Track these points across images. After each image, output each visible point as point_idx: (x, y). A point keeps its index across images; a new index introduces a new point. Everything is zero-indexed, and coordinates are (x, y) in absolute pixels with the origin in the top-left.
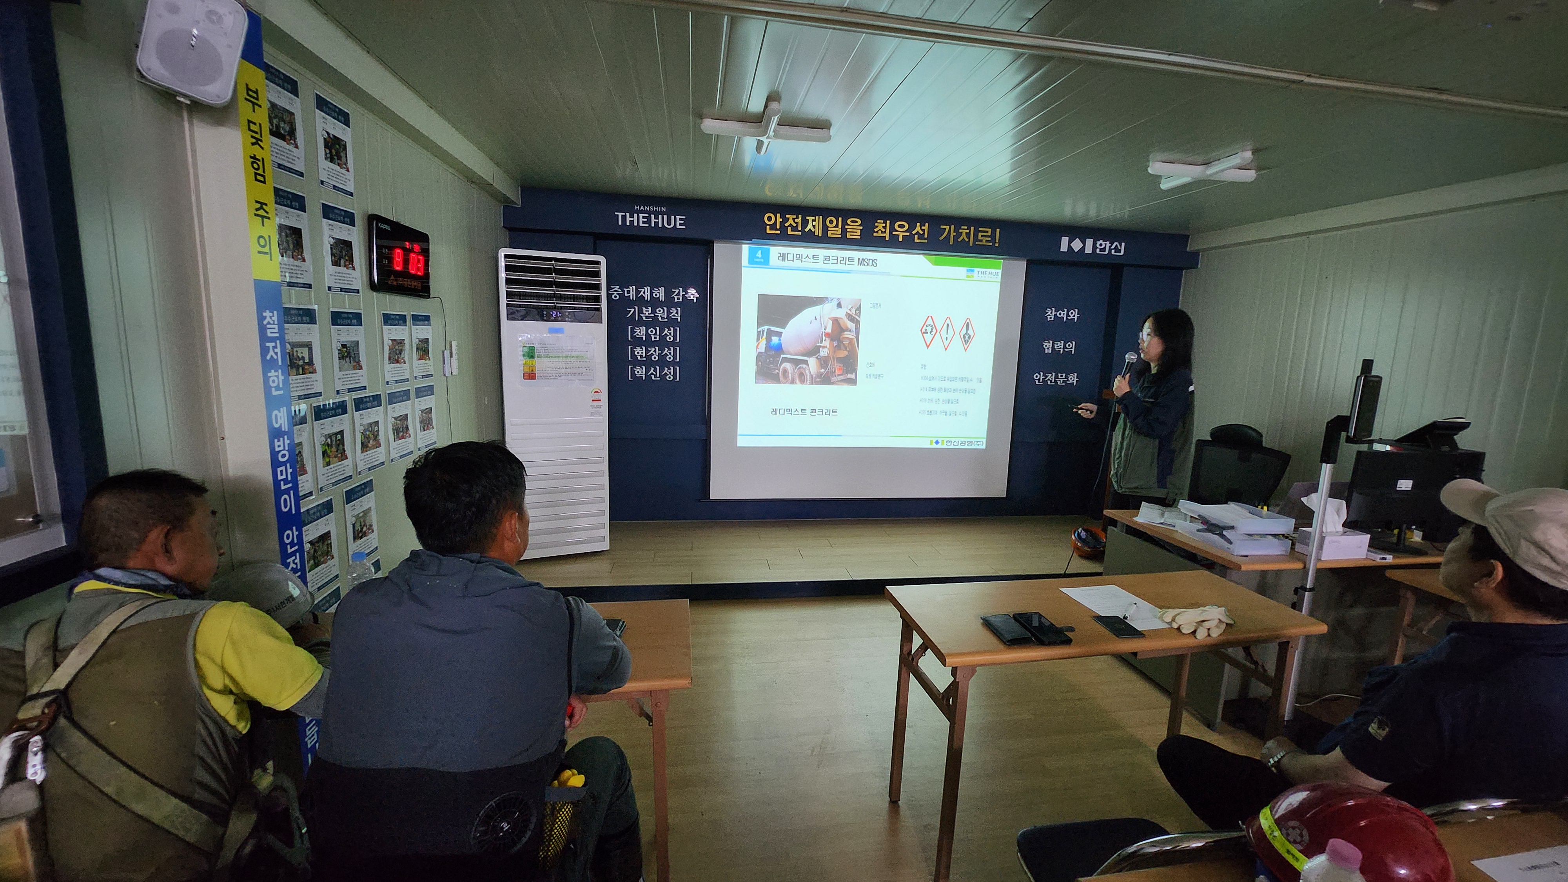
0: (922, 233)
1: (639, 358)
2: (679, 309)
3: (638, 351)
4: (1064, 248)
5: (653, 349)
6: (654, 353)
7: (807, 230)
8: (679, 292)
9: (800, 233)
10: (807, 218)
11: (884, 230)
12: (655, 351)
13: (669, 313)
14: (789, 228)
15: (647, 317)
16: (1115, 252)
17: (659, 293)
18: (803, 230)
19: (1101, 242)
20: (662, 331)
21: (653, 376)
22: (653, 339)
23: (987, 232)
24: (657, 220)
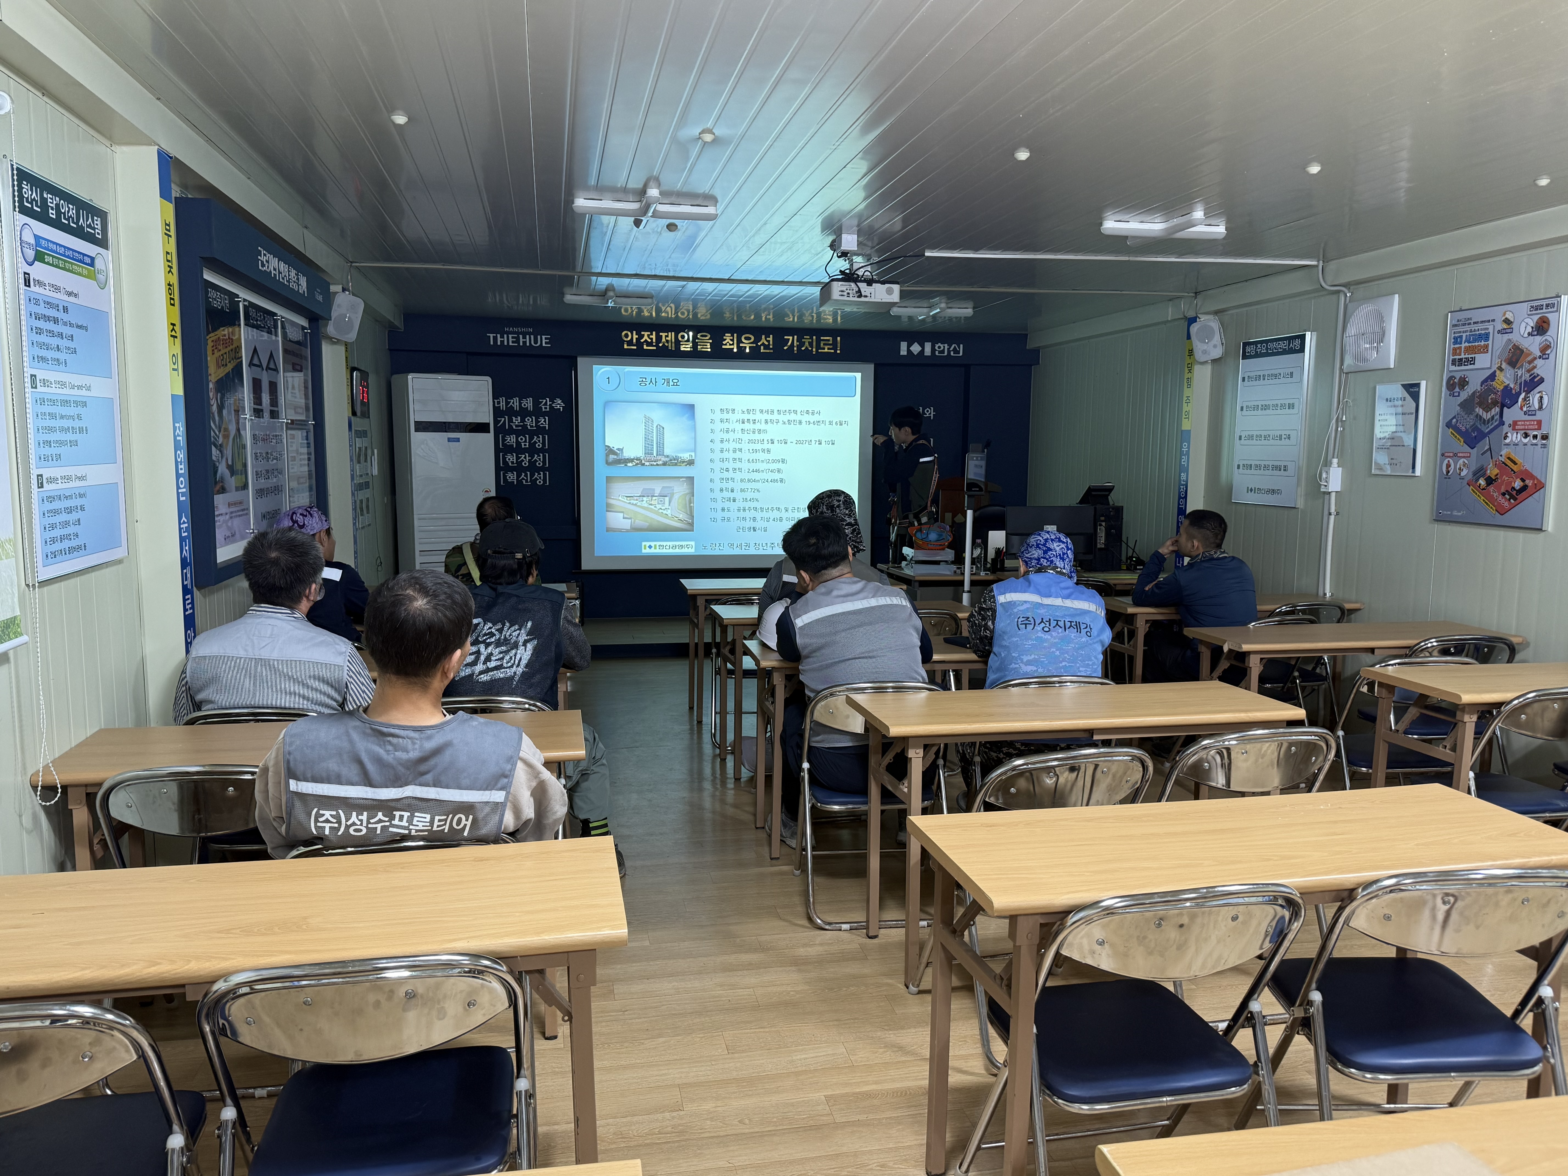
0: (767, 343)
1: (510, 464)
2: (547, 418)
3: (509, 457)
4: (903, 352)
5: (524, 456)
6: (524, 460)
7: (661, 345)
8: (546, 402)
9: (655, 348)
10: (661, 334)
11: (731, 343)
13: (537, 422)
14: (645, 344)
15: (516, 426)
16: (954, 353)
17: (527, 403)
18: (657, 346)
19: (939, 344)
20: (531, 438)
21: (524, 481)
22: (523, 447)
23: (829, 340)
24: (525, 340)
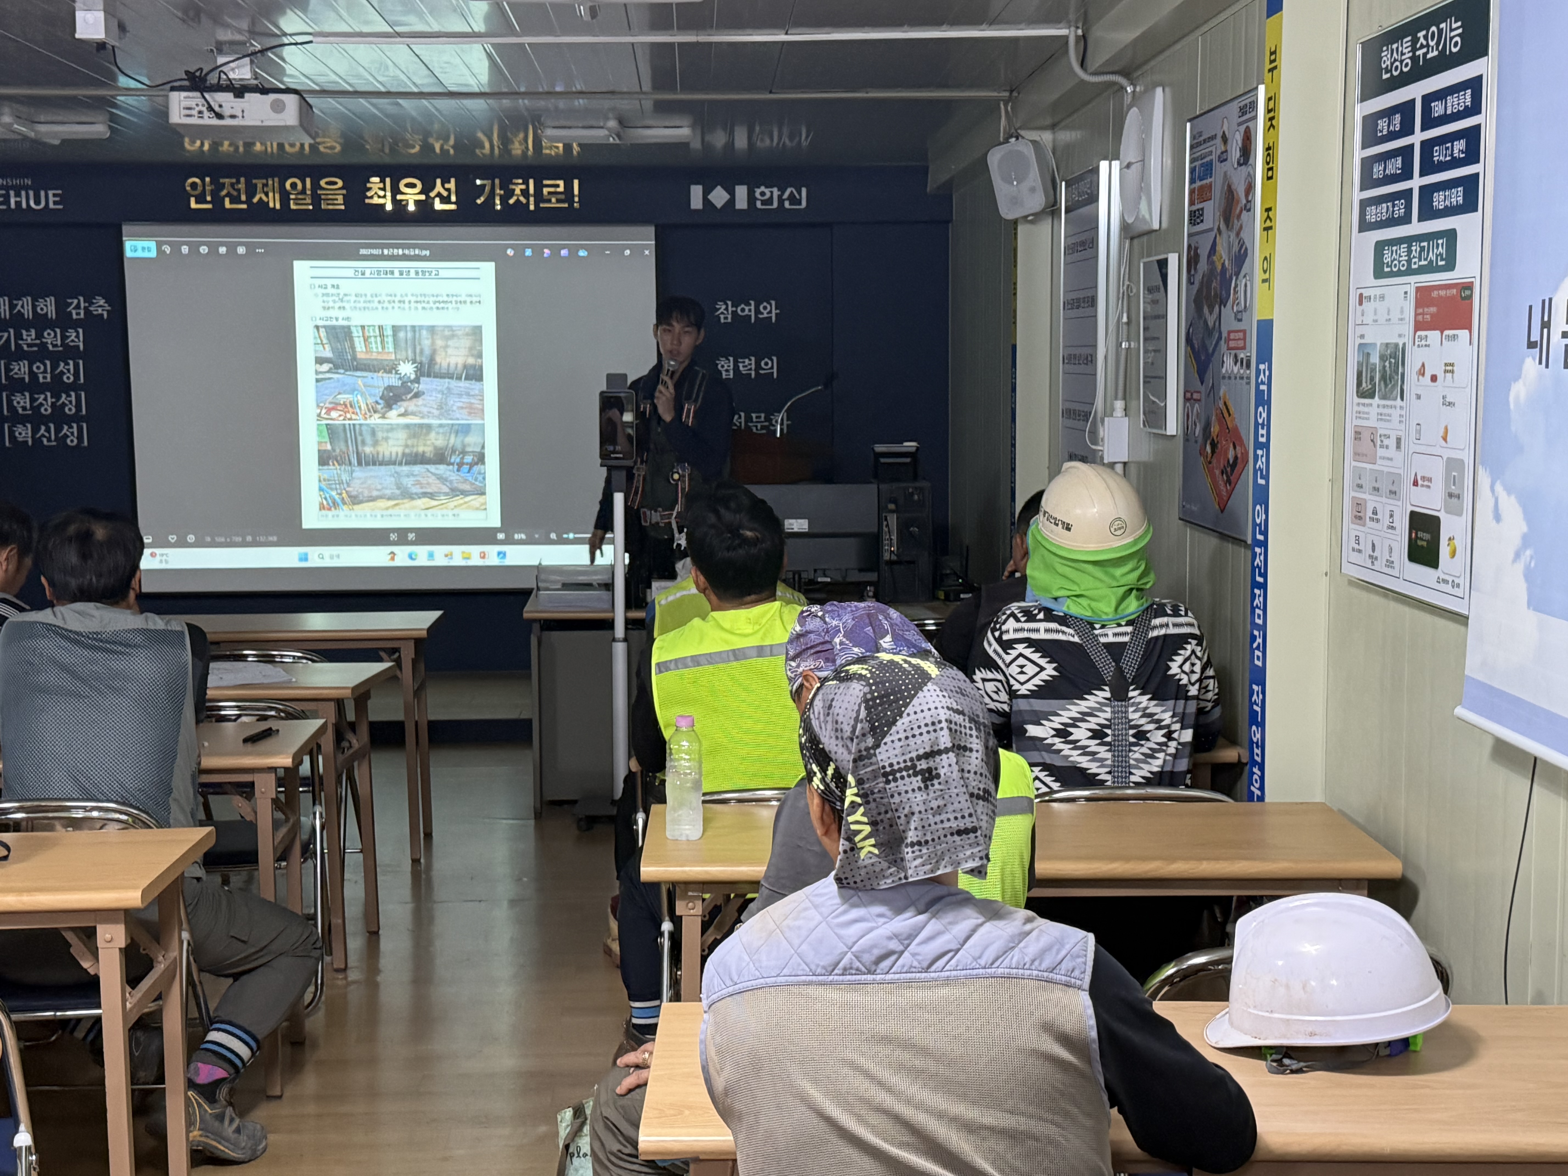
0: (445, 194)
1: (20, 411)
2: (81, 331)
3: (18, 399)
4: (698, 204)
5: (42, 396)
6: (44, 402)
7: (255, 200)
8: (79, 303)
9: (244, 206)
10: (254, 181)
11: (381, 193)
12: (45, 399)
13: (64, 337)
14: (227, 200)
15: (28, 345)
16: (790, 204)
17: (46, 306)
18: (249, 201)
19: (763, 189)
20: (54, 367)
21: (45, 439)
22: (41, 380)
23: (558, 186)
24: (18, 199)
